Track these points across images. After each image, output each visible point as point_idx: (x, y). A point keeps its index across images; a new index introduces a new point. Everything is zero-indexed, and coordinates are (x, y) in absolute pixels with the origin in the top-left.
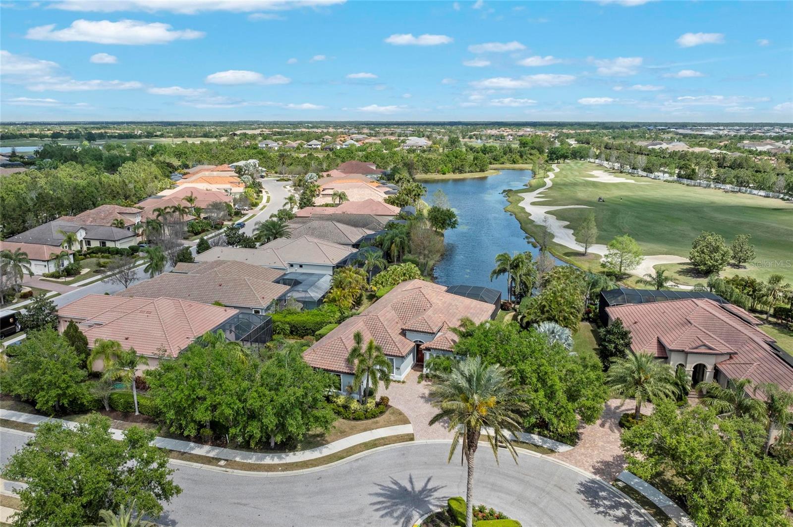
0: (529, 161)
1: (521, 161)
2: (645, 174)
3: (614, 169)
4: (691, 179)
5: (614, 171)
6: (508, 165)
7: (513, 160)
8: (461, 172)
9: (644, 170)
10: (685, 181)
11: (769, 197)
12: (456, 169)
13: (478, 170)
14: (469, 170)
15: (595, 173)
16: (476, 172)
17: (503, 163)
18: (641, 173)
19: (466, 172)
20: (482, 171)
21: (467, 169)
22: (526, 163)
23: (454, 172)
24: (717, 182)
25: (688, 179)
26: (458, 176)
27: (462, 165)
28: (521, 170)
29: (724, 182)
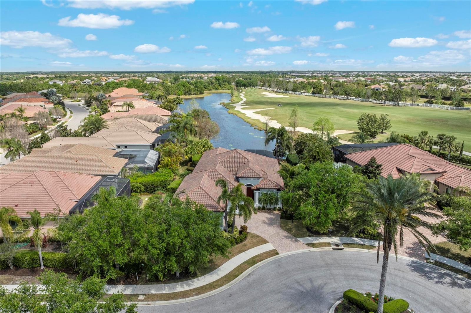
0: (224, 88)
1: (220, 89)
2: (293, 93)
3: (274, 91)
4: (320, 94)
5: (274, 92)
6: (213, 91)
7: (216, 88)
8: (189, 95)
9: (292, 91)
10: (317, 95)
11: (363, 101)
12: (186, 92)
13: (199, 93)
14: (194, 93)
15: (264, 93)
16: (198, 94)
17: (210, 90)
18: (290, 92)
19: (192, 95)
20: (201, 93)
21: (193, 93)
22: (223, 90)
23: (185, 94)
24: (335, 95)
25: (318, 94)
26: (187, 97)
27: (190, 90)
28: (221, 93)
29: (338, 94)
